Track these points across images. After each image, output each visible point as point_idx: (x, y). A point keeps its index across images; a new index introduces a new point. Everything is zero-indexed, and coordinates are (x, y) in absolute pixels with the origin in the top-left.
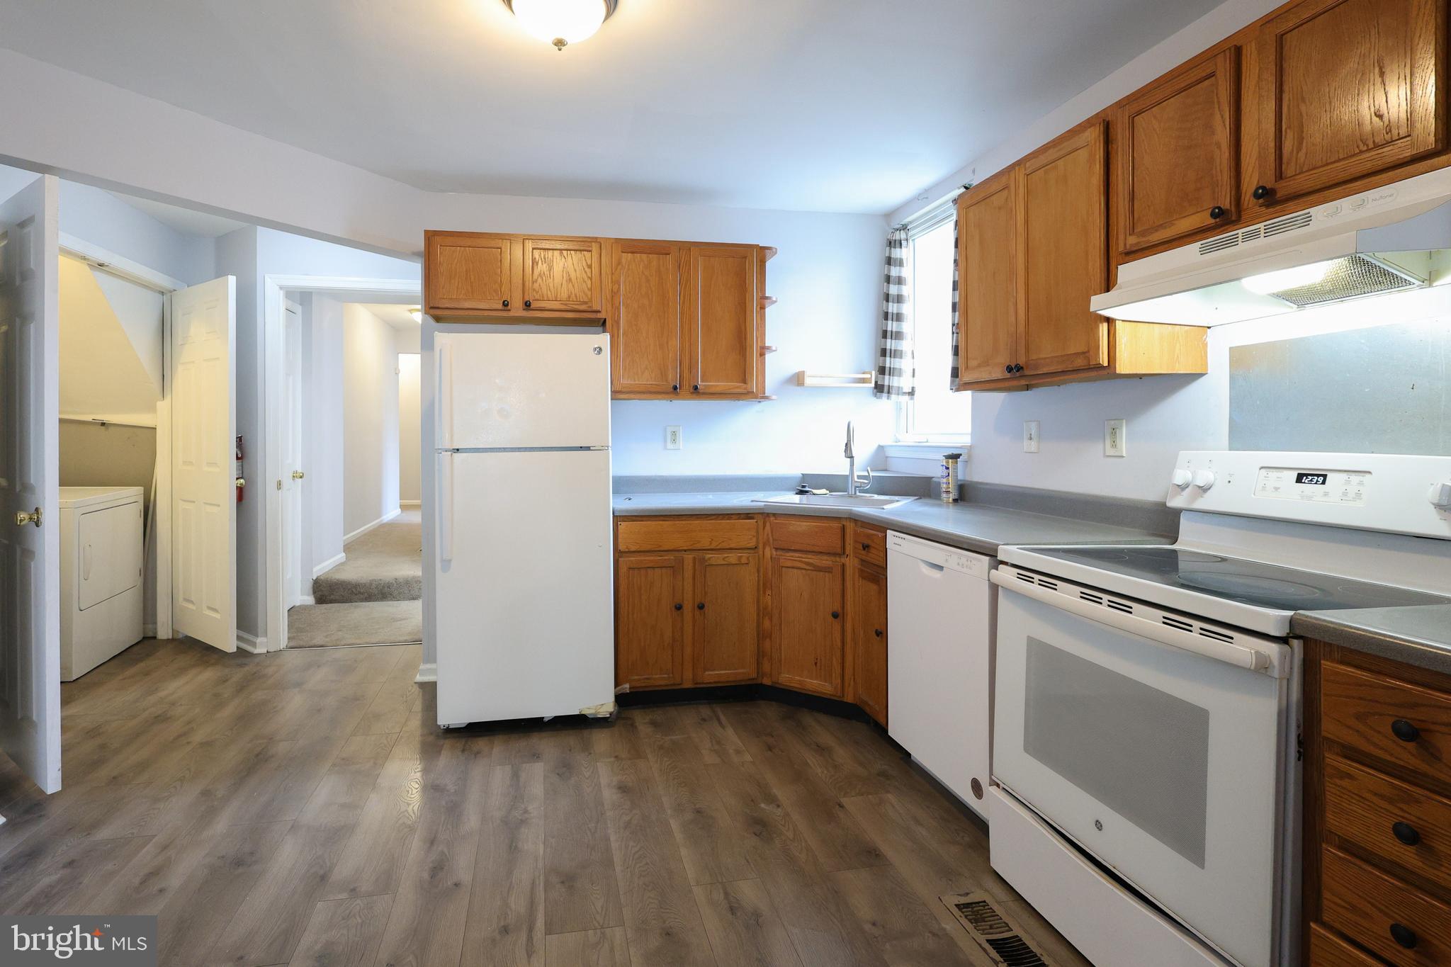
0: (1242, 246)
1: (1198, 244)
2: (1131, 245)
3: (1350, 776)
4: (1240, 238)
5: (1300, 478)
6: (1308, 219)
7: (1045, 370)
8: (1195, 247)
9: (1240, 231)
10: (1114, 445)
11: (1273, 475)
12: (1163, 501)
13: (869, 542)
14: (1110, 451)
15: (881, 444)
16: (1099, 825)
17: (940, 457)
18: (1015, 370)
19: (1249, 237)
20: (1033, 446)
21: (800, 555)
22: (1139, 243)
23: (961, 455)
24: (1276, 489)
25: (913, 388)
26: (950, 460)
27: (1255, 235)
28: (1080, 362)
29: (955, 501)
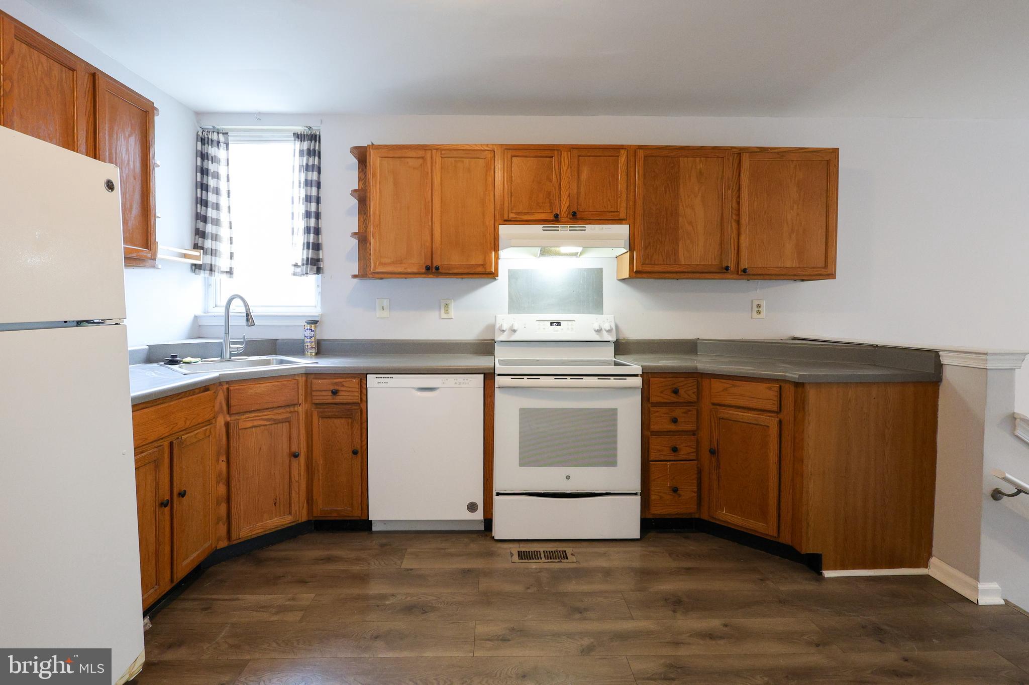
0: (560, 232)
1: (541, 226)
2: (512, 218)
3: (658, 411)
4: (560, 229)
5: (551, 324)
6: (584, 229)
7: (455, 271)
8: (540, 227)
9: (560, 226)
10: (447, 312)
11: (542, 323)
12: (489, 337)
13: (337, 388)
14: (444, 315)
15: (196, 315)
16: (568, 478)
17: (303, 323)
18: (428, 268)
19: (563, 229)
20: (385, 314)
21: (256, 414)
22: (516, 217)
23: (318, 321)
24: (544, 329)
25: (231, 268)
26: (313, 325)
27: (565, 229)
28: (480, 269)
29: (316, 354)
